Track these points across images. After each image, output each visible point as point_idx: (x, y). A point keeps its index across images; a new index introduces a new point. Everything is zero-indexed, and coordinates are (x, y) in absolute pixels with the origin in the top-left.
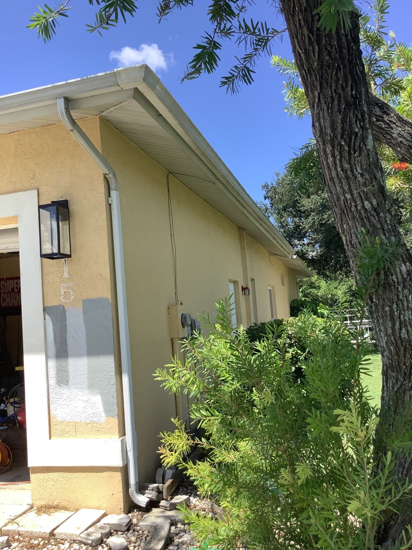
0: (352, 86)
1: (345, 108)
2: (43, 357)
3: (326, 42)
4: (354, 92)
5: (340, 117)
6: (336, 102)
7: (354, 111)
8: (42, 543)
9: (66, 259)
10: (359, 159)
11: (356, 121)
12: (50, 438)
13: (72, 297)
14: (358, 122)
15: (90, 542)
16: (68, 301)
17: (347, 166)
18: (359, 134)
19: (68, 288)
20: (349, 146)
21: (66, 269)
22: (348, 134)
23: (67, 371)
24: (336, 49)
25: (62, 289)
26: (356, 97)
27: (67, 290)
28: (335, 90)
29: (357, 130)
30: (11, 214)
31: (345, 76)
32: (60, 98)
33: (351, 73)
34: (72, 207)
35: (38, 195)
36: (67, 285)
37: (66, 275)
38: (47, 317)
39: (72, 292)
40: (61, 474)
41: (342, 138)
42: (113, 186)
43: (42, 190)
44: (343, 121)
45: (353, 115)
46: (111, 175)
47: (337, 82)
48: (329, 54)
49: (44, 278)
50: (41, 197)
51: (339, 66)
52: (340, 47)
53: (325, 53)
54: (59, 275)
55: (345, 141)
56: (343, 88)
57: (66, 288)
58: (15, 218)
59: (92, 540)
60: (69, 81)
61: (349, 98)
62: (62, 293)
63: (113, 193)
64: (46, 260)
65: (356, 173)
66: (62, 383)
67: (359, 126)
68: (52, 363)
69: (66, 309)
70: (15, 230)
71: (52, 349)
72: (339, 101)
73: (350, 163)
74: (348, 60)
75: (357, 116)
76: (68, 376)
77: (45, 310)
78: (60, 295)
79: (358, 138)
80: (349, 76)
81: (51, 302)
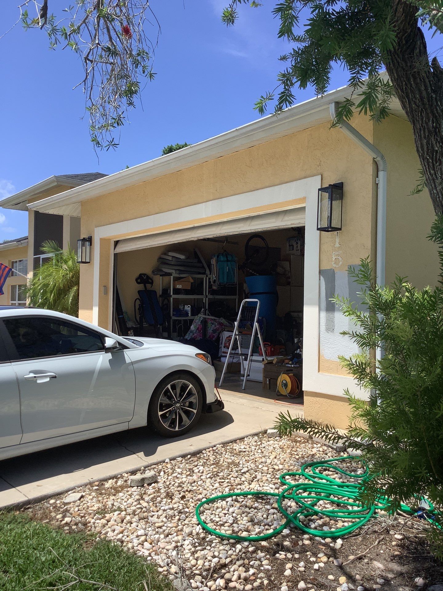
0: (433, 120)
1: (428, 135)
2: (317, 309)
3: (412, 96)
4: (435, 124)
5: (426, 141)
6: (422, 132)
7: (434, 136)
8: (303, 441)
9: (338, 232)
10: (439, 167)
11: (436, 143)
12: (319, 372)
13: (341, 263)
14: (438, 144)
15: (335, 447)
16: (338, 266)
17: (432, 172)
18: (438, 151)
19: (338, 255)
20: (432, 159)
21: (337, 240)
22: (431, 152)
23: (333, 322)
24: (419, 100)
25: (333, 256)
26: (437, 127)
27: (337, 257)
28: (422, 125)
29: (437, 149)
30: (301, 196)
31: (427, 114)
32: (332, 103)
33: (432, 112)
34: (346, 188)
35: (322, 179)
36: (337, 253)
37: (337, 245)
38: (322, 278)
39: (340, 259)
40: (325, 400)
41: (427, 154)
42: (381, 168)
43: (325, 175)
44: (428, 143)
45: (434, 139)
46: (379, 159)
47: (422, 119)
48: (415, 103)
49: (321, 247)
50: (324, 181)
51: (422, 110)
52: (422, 98)
53: (412, 103)
54: (332, 244)
55: (429, 156)
56: (427, 123)
57: (336, 255)
58: (304, 199)
59: (337, 446)
60: (338, 89)
61: (431, 129)
62: (334, 260)
63: (381, 174)
64: (323, 233)
65: (438, 176)
66: (330, 331)
67: (438, 146)
68: (323, 314)
69: (335, 272)
70: (303, 209)
71: (324, 304)
72: (424, 131)
73: (434, 170)
74: (429, 104)
75: (437, 139)
76: (334, 326)
77: (321, 272)
78: (332, 261)
79: (438, 154)
80: (430, 115)
81: (325, 267)
